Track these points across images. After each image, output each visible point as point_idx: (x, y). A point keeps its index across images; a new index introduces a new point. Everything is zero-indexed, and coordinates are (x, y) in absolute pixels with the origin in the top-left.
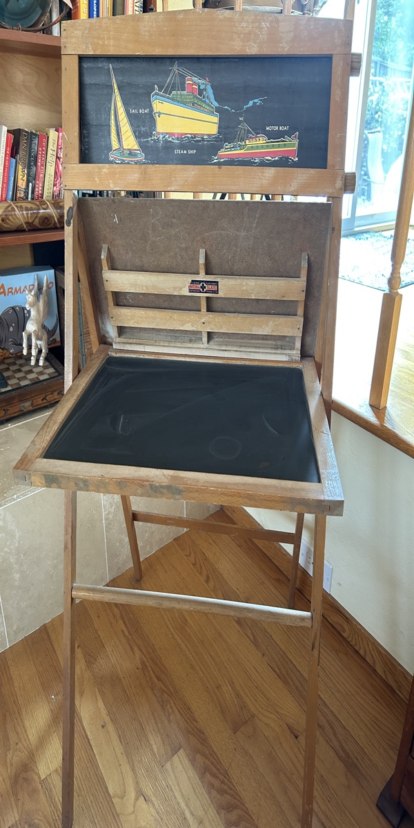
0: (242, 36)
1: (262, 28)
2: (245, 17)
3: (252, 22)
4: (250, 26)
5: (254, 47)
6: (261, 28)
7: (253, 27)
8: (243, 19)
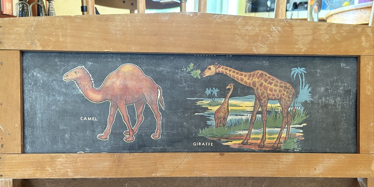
0: (247, 38)
1: (272, 31)
2: (250, 21)
3: (260, 26)
4: (257, 29)
5: (262, 47)
6: (270, 32)
7: (260, 30)
8: (247, 23)
